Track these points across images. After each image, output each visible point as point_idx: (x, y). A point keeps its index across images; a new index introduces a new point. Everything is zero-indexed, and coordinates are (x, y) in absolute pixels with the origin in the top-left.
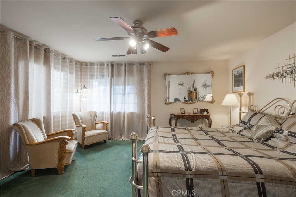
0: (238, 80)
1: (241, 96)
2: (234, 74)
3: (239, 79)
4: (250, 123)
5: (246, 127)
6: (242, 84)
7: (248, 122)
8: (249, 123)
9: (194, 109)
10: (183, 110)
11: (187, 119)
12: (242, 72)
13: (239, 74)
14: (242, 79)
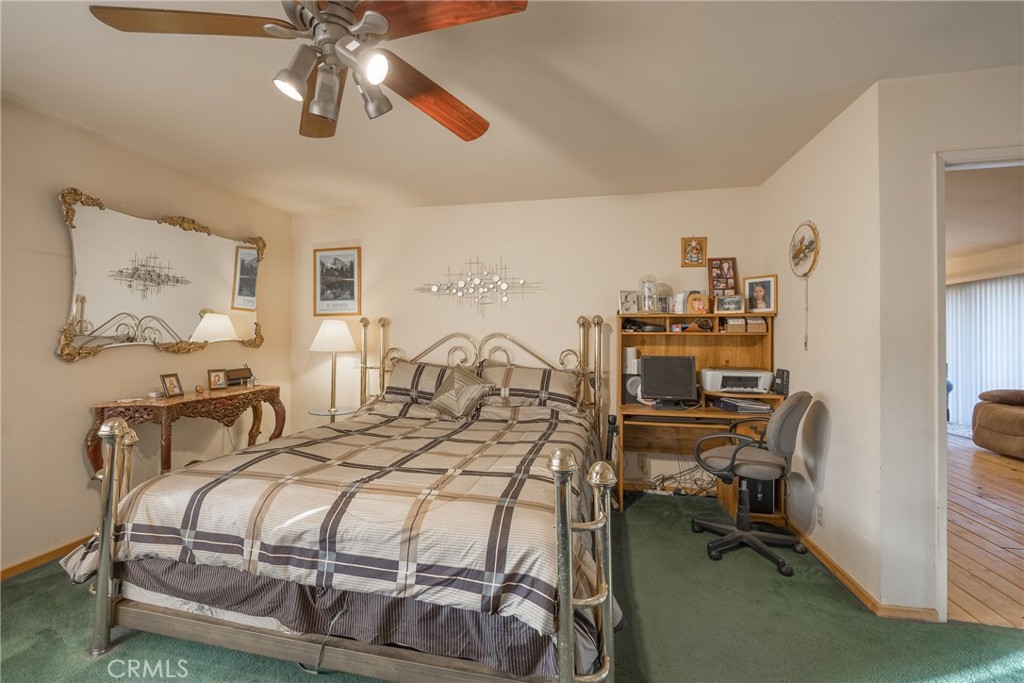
0: (338, 282)
1: (365, 326)
2: (322, 264)
3: (340, 279)
4: (419, 389)
5: (408, 399)
6: (352, 294)
7: (412, 387)
8: (417, 388)
9: (209, 372)
10: (173, 379)
11: (209, 415)
12: (352, 264)
13: (342, 268)
14: (353, 282)
